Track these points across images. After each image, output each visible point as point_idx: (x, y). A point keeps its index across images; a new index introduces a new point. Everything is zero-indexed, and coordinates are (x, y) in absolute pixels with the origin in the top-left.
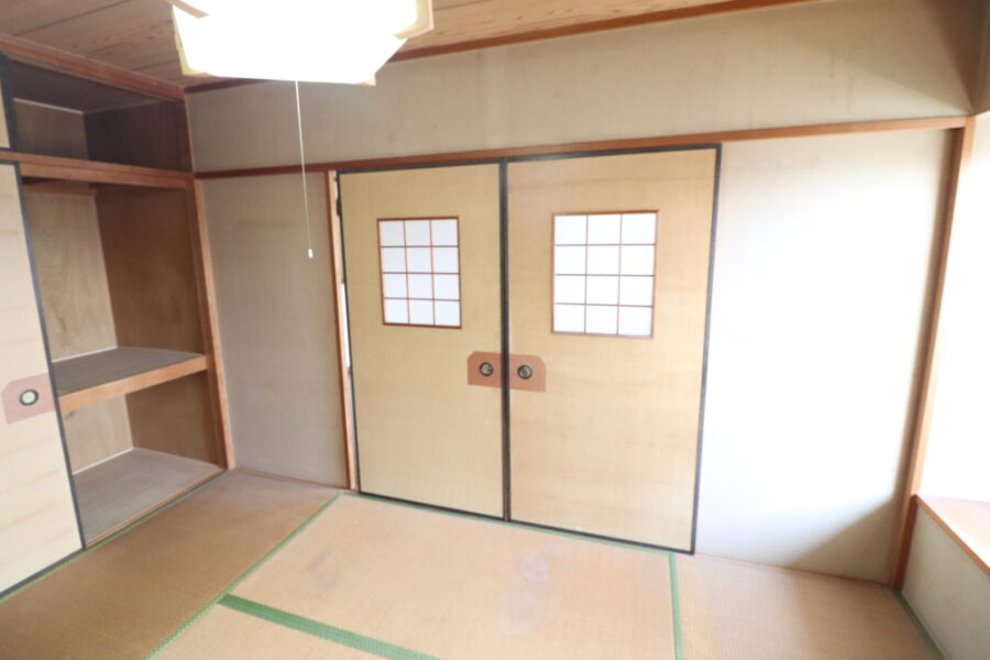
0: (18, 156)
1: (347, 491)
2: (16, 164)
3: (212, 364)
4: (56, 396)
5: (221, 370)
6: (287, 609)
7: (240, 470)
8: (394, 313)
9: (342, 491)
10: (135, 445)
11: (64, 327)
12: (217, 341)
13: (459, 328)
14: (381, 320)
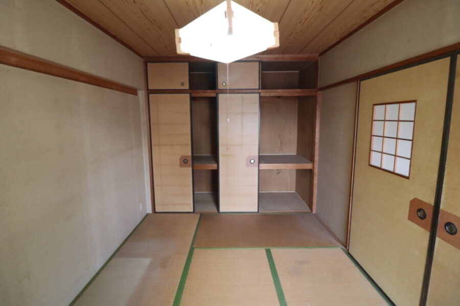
0: (260, 91)
1: (344, 248)
2: (259, 93)
3: (313, 167)
4: (259, 163)
5: (316, 171)
6: (278, 268)
7: (316, 215)
8: (375, 160)
9: (342, 246)
10: (296, 191)
11: (281, 144)
12: (316, 158)
13: (407, 178)
14: (368, 163)
